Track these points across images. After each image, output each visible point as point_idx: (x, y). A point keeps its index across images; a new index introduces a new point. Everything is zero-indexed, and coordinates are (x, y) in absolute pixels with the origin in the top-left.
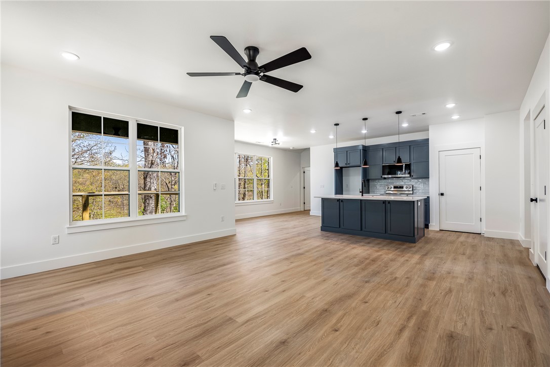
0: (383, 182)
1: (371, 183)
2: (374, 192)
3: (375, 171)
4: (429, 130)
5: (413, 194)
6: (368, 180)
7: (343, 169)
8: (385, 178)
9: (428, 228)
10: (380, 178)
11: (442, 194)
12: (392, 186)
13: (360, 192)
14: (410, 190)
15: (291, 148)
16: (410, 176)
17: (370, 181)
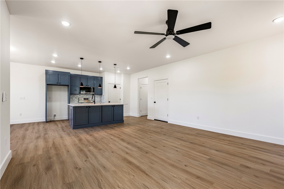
2: (71, 102)
11: (109, 102)
12: (83, 99)
13: (94, 102)
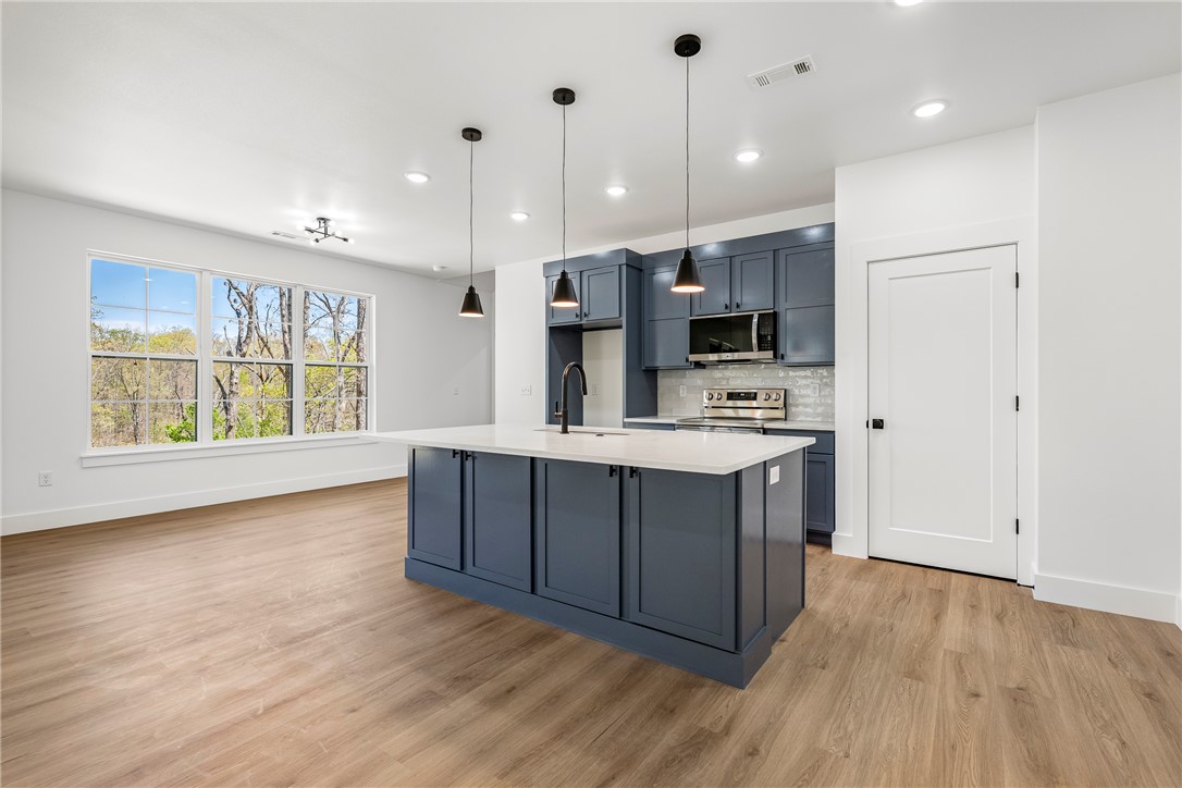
0: (698, 378)
1: (663, 382)
2: (671, 411)
3: (671, 340)
4: (833, 200)
5: (786, 419)
6: (652, 373)
7: (585, 334)
8: (699, 365)
9: (829, 546)
10: (683, 363)
11: (878, 424)
12: (723, 392)
14: (776, 404)
15: (435, 269)
16: (775, 356)
17: (660, 374)
